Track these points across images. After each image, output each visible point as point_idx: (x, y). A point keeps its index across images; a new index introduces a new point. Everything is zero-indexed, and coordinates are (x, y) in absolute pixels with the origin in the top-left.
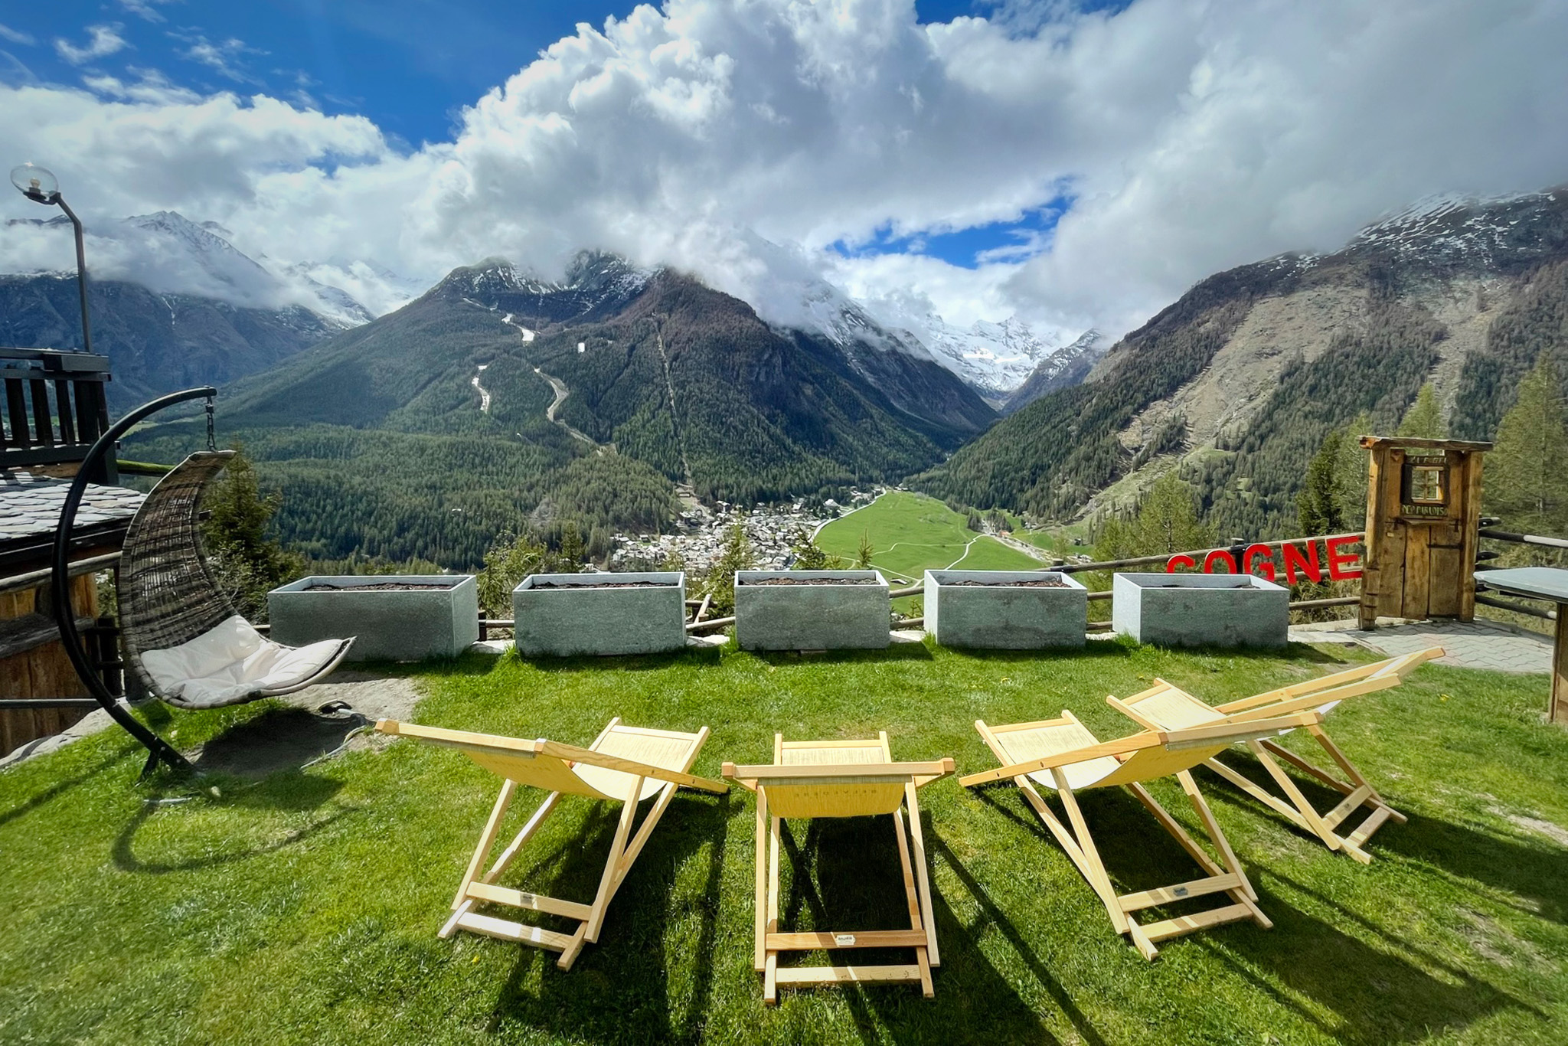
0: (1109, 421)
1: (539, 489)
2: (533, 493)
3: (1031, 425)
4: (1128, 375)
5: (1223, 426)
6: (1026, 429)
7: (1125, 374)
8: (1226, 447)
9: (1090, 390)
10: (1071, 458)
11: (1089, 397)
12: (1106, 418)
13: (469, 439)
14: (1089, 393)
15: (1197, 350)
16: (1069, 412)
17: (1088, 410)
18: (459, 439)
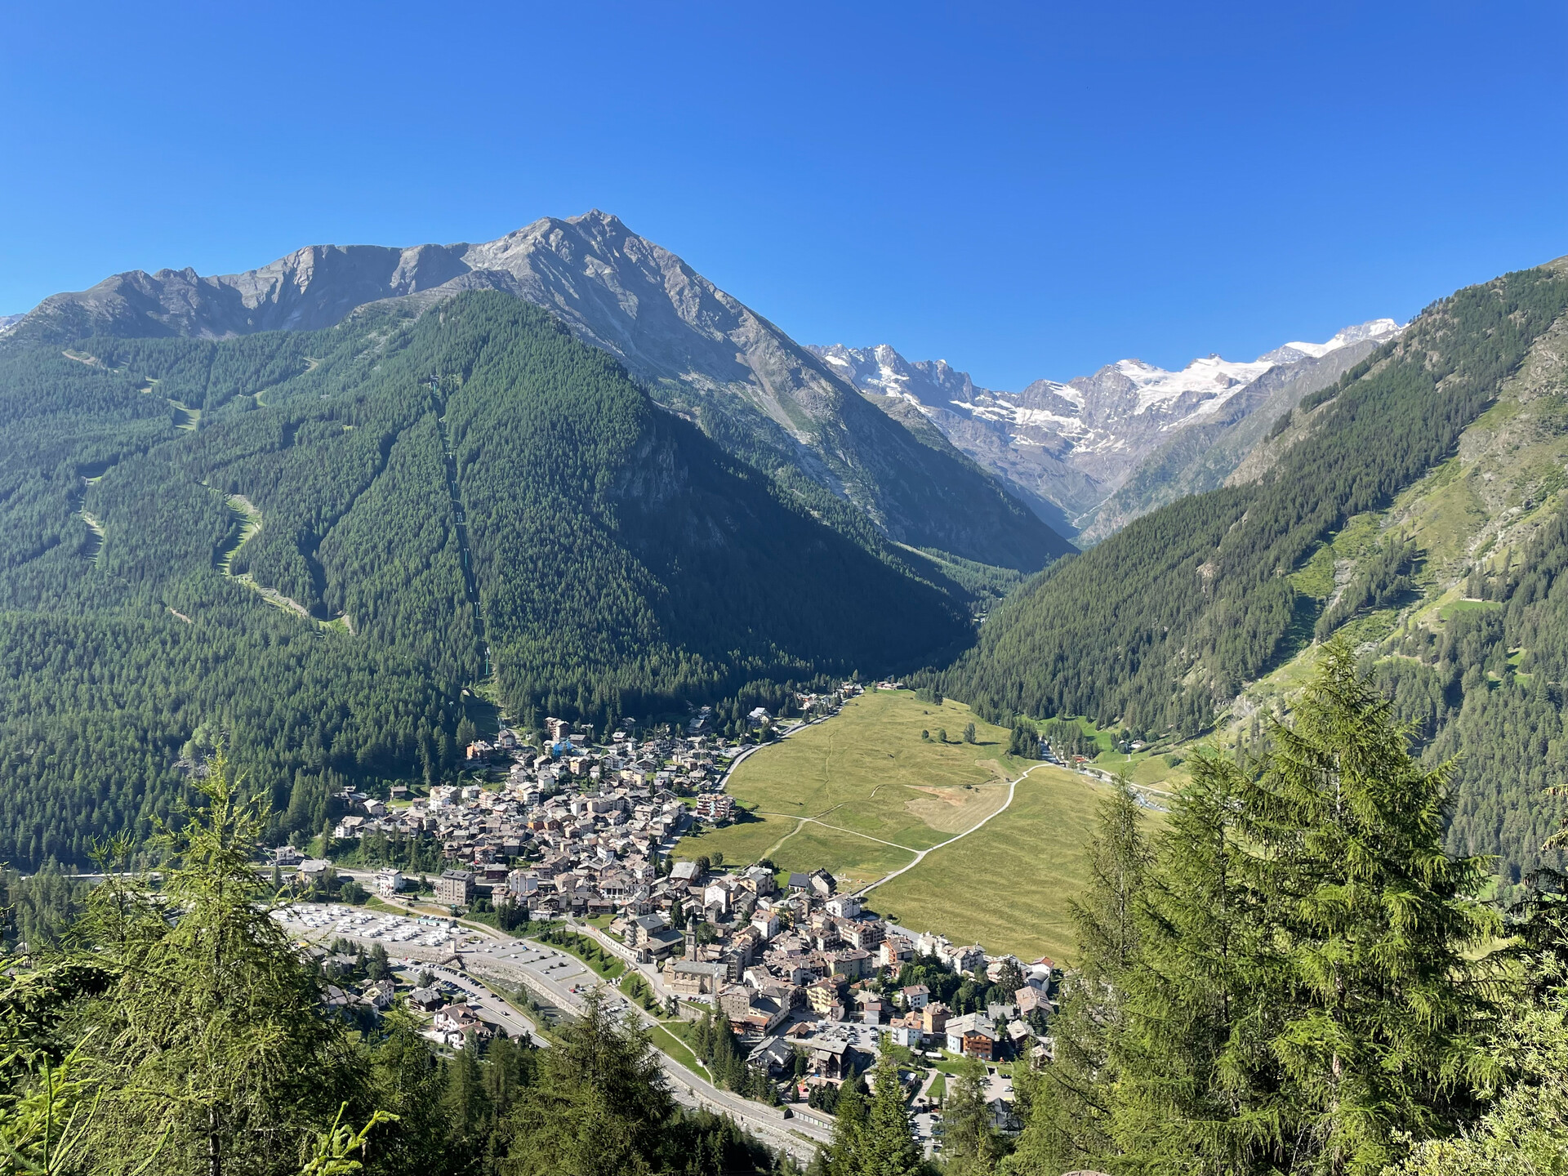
0: (1272, 554)
1: (195, 707)
2: (180, 716)
3: (1129, 563)
4: (1306, 469)
5: (1480, 557)
6: (1121, 571)
7: (1301, 468)
8: (1486, 593)
9: (1239, 498)
10: (1202, 621)
11: (1233, 512)
12: (1267, 547)
13: (57, 616)
14: (1236, 505)
15: (1431, 423)
16: (1200, 539)
17: (1232, 535)
18: (37, 616)
